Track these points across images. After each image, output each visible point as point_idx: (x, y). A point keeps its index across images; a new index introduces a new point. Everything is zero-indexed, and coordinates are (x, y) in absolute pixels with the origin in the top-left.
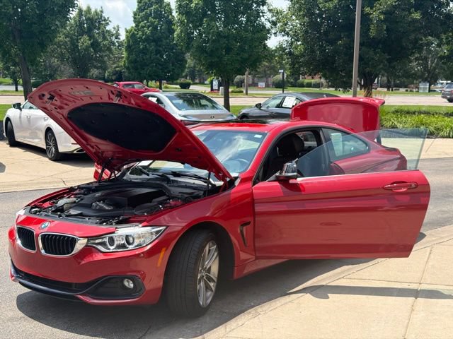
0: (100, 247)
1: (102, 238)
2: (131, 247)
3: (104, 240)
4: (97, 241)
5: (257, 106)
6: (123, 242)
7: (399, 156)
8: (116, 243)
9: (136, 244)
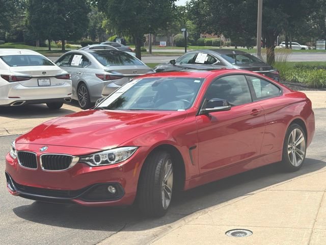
0: (89, 163)
1: (90, 157)
2: (112, 162)
3: (91, 158)
4: (87, 159)
5: (171, 62)
6: (106, 159)
7: (304, 99)
8: (101, 159)
9: (116, 160)
